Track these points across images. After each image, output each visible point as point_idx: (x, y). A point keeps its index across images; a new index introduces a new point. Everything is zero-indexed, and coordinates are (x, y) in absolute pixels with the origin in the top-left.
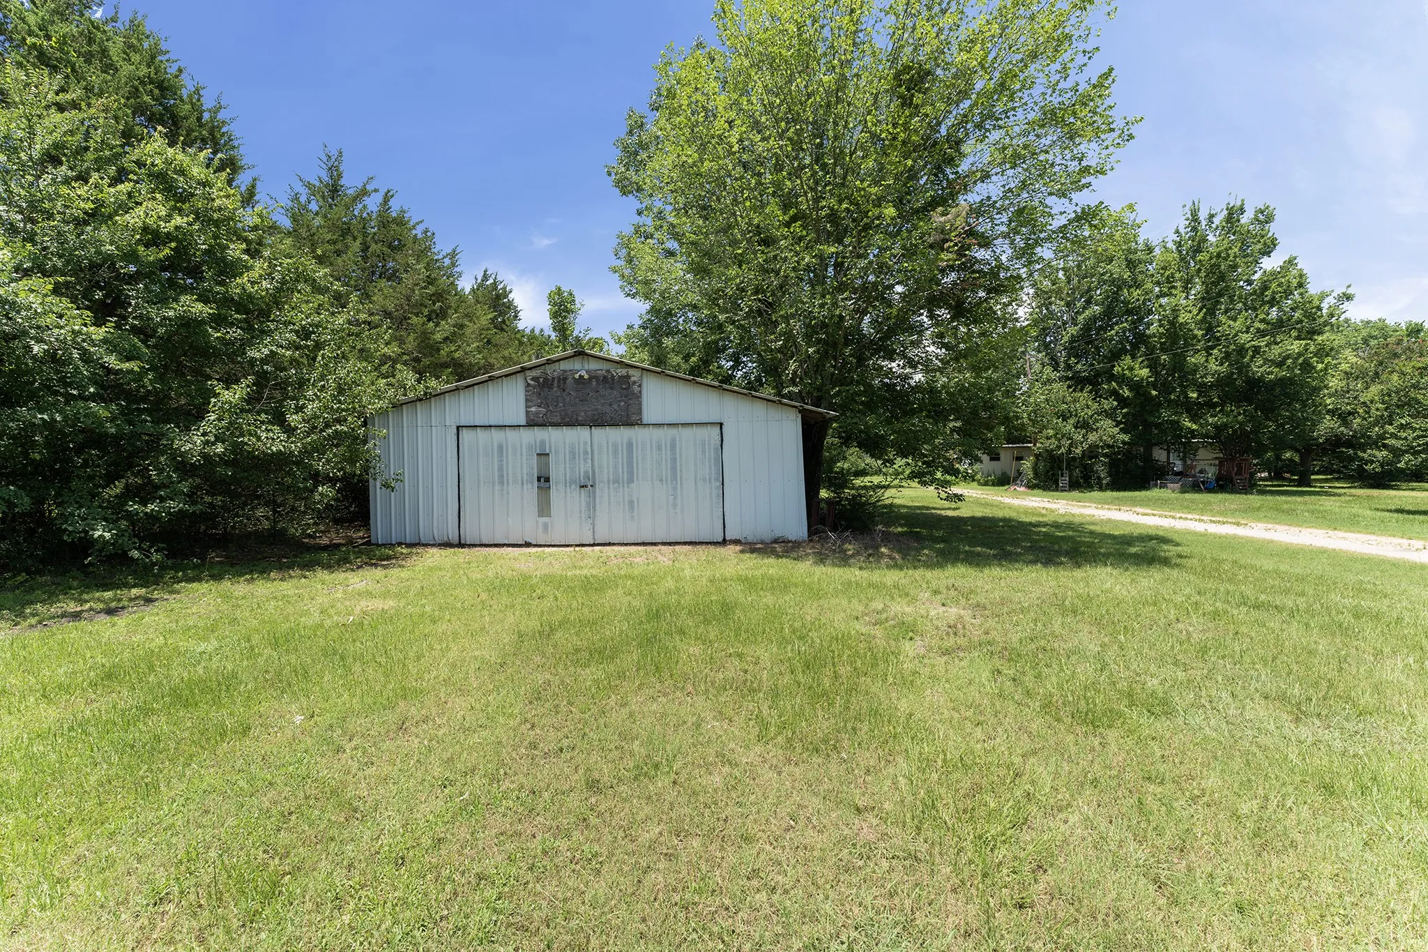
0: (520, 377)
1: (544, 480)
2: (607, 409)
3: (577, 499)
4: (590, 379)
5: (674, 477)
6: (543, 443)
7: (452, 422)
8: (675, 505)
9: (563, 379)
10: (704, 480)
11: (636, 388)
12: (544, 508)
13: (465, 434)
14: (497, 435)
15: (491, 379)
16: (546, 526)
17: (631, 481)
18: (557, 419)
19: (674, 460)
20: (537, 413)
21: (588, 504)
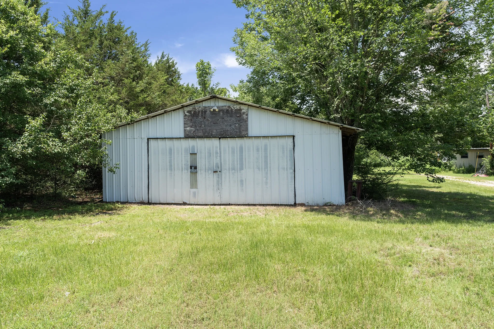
0: (181, 111)
1: (194, 168)
2: (228, 128)
3: (212, 178)
4: (219, 111)
5: (266, 167)
6: (193, 147)
7: (145, 136)
8: (266, 183)
9: (204, 112)
10: (284, 169)
11: (245, 116)
12: (194, 184)
13: (152, 142)
14: (168, 143)
15: (165, 112)
16: (194, 193)
17: (241, 169)
18: (200, 134)
19: (266, 157)
20: (190, 131)
21: (218, 182)
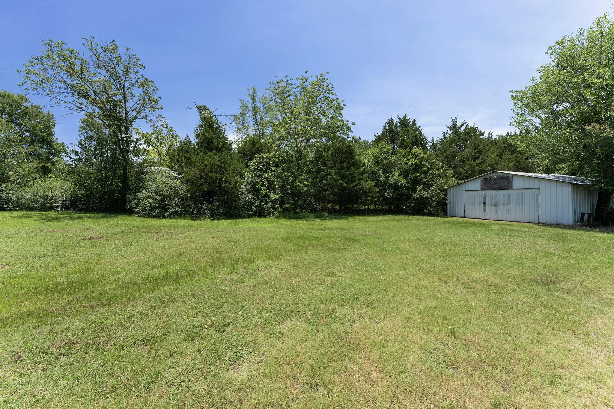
0: (480, 178)
1: (485, 203)
2: (502, 185)
3: (493, 208)
4: (497, 178)
5: (522, 203)
6: (485, 194)
7: (464, 190)
8: (522, 212)
9: (490, 178)
10: (532, 205)
11: (511, 180)
12: (485, 210)
13: (466, 192)
14: (474, 192)
15: (472, 179)
16: (485, 214)
17: (509, 204)
18: (488, 188)
19: (522, 199)
20: (483, 187)
21: (496, 210)
